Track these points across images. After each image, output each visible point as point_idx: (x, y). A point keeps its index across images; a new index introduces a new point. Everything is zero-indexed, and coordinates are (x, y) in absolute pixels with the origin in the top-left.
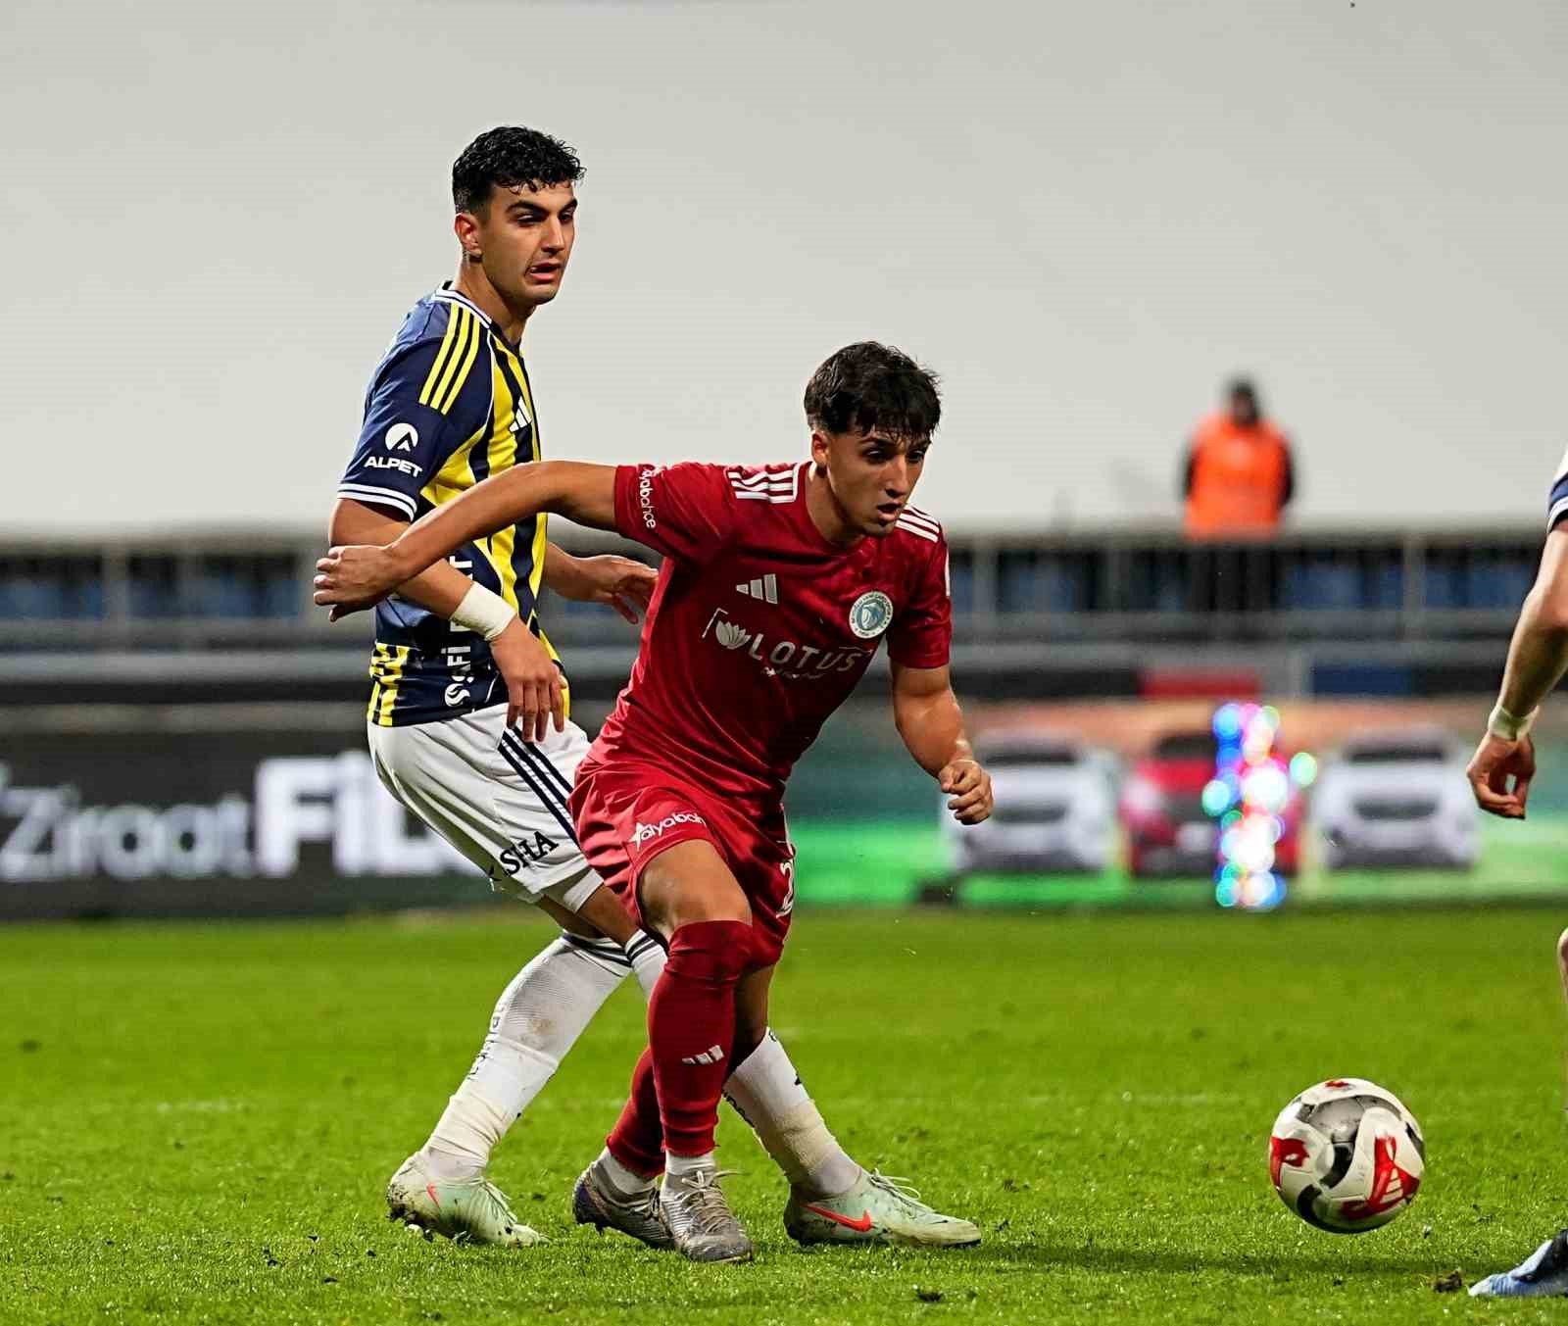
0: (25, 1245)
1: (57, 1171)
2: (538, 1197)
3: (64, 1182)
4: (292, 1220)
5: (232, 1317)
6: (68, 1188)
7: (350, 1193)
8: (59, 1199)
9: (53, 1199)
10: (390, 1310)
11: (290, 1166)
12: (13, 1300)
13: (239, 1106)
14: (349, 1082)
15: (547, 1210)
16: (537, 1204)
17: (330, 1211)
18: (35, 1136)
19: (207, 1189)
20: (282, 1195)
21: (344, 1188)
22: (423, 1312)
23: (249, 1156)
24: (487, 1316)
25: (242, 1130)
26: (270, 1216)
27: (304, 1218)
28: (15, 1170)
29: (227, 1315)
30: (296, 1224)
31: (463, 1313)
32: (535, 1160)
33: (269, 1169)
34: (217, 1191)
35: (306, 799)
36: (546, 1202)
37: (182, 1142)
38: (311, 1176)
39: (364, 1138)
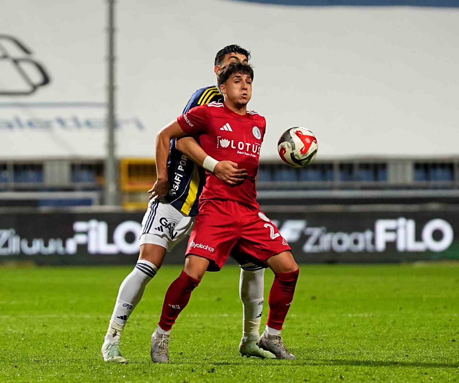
0: (312, 353)
1: (321, 332)
2: (453, 341)
3: (323, 335)
4: (386, 346)
5: (369, 373)
6: (324, 337)
7: (401, 339)
8: (322, 340)
9: (320, 340)
10: (413, 371)
11: (385, 332)
12: (309, 368)
13: (371, 315)
14: (401, 309)
15: (456, 345)
16: (453, 342)
17: (396, 344)
18: (315, 323)
19: (363, 338)
20: (383, 340)
21: (400, 338)
22: (422, 372)
23: (374, 329)
24: (440, 373)
25: (372, 322)
26: (380, 345)
27: (389, 346)
28: (309, 332)
29: (368, 372)
30: (387, 347)
31: (433, 372)
32: (453, 331)
33: (379, 332)
34: (365, 338)
35: (388, 231)
36: (456, 342)
37: (356, 325)
38: (391, 334)
39: (405, 324)
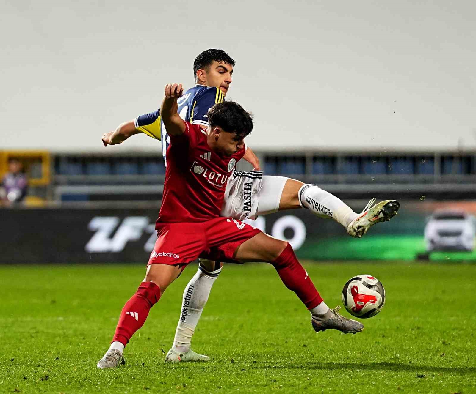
0: (154, 359)
1: (163, 337)
2: (305, 346)
3: (165, 340)
4: (232, 352)
5: (215, 381)
6: (166, 342)
7: (249, 344)
8: (164, 345)
9: (162, 346)
10: (261, 379)
11: (231, 336)
12: (150, 375)
13: (217, 318)
14: (249, 312)
15: (307, 350)
16: (304, 348)
17: (243, 349)
18: (157, 327)
19: (208, 343)
20: (229, 345)
21: (248, 342)
22: (271, 379)
23: (220, 333)
24: (290, 381)
25: (217, 325)
26: (226, 351)
27: (236, 351)
28: (151, 336)
29: (213, 380)
30: (233, 353)
31: (283, 380)
32: (304, 335)
33: (225, 337)
34: (210, 343)
36: (307, 347)
37: (200, 329)
38: (238, 339)
39: (253, 328)
